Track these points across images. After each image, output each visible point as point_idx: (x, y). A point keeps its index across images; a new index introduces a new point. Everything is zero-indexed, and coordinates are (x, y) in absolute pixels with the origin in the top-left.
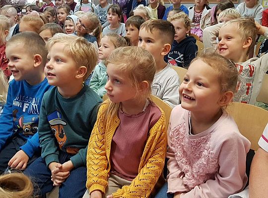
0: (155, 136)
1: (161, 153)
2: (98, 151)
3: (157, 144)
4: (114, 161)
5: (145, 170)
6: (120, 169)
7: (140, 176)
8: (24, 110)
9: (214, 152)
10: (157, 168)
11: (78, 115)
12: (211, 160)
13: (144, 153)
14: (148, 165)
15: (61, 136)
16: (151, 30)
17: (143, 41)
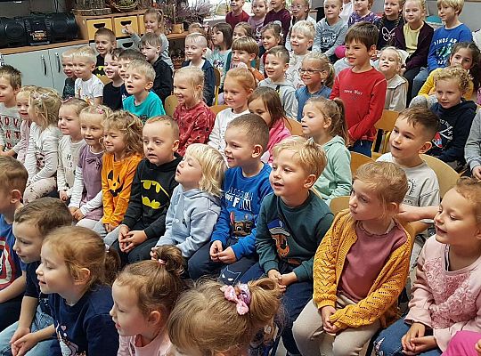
0: (395, 261)
1: (398, 281)
2: (328, 264)
3: (396, 269)
4: (343, 279)
5: (376, 294)
6: (349, 290)
7: (369, 298)
8: (234, 206)
9: (472, 291)
10: (389, 294)
11: (303, 227)
12: (467, 299)
13: (379, 277)
14: (380, 290)
15: (283, 247)
16: (414, 124)
17: (400, 134)
